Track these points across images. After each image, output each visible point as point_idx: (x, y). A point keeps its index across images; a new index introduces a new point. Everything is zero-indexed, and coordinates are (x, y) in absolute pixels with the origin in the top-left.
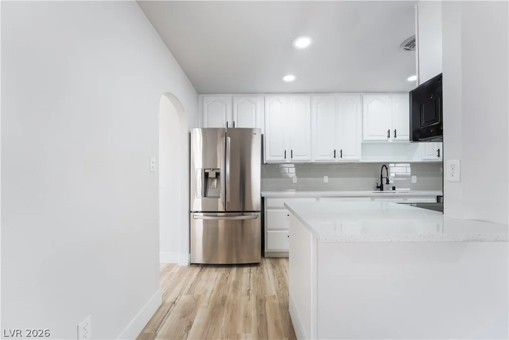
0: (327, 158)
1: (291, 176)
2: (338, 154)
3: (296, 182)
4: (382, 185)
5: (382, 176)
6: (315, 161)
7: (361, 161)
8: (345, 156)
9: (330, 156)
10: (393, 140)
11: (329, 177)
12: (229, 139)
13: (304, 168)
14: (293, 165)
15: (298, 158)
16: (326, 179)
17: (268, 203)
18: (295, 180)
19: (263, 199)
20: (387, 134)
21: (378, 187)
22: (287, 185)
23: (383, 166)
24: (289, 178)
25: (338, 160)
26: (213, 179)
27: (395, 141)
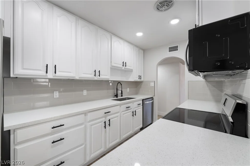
0: (90, 76)
2: (97, 73)
3: (58, 97)
4: (117, 94)
5: (117, 89)
6: (79, 78)
7: (110, 79)
8: (101, 75)
9: (91, 74)
10: (124, 68)
11: (87, 91)
16: (85, 92)
18: (57, 95)
20: (122, 64)
21: (115, 96)
23: (118, 83)
25: (97, 78)
27: (125, 69)
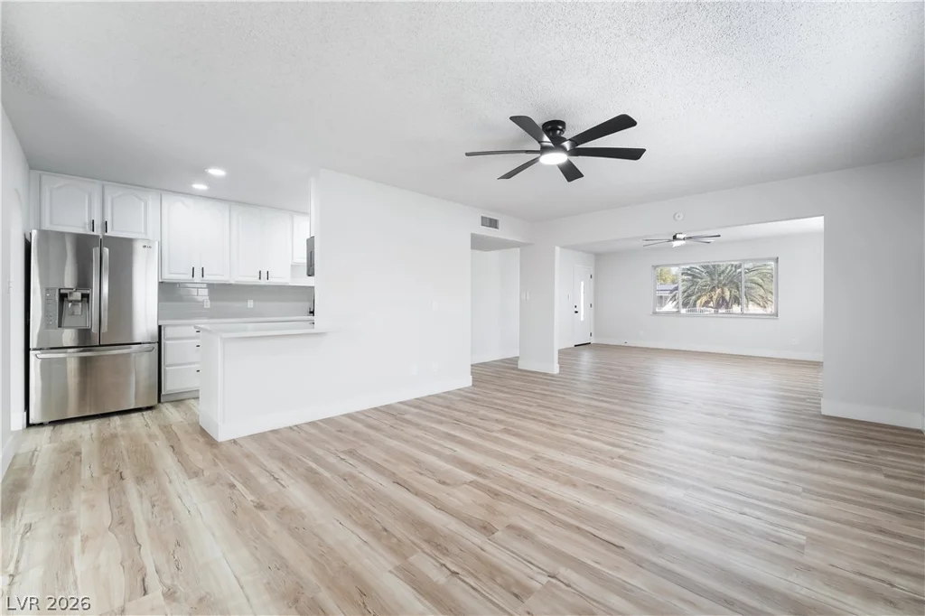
0: (251, 279)
1: (200, 299)
2: (264, 275)
3: (209, 307)
6: (235, 282)
7: (290, 284)
8: (271, 277)
9: (254, 277)
11: (254, 301)
12: (106, 251)
13: (218, 290)
14: (205, 286)
15: (211, 277)
16: (250, 304)
17: (167, 333)
18: (208, 305)
19: (160, 327)
21: (310, 312)
22: (196, 311)
24: (199, 302)
25: (264, 282)
26: (75, 302)
